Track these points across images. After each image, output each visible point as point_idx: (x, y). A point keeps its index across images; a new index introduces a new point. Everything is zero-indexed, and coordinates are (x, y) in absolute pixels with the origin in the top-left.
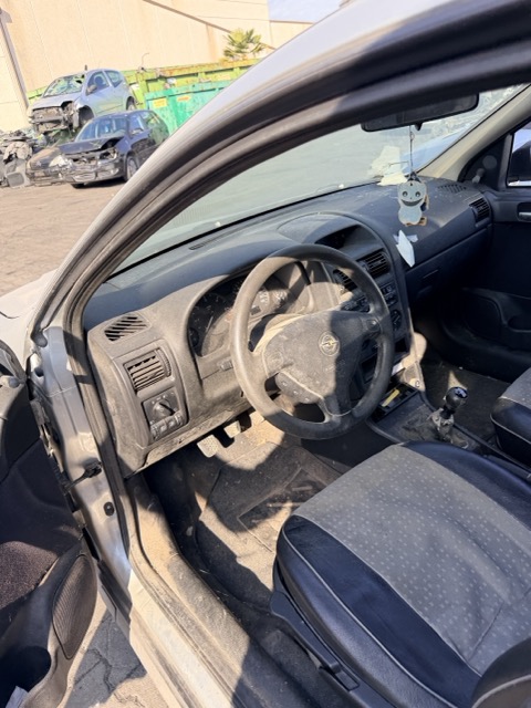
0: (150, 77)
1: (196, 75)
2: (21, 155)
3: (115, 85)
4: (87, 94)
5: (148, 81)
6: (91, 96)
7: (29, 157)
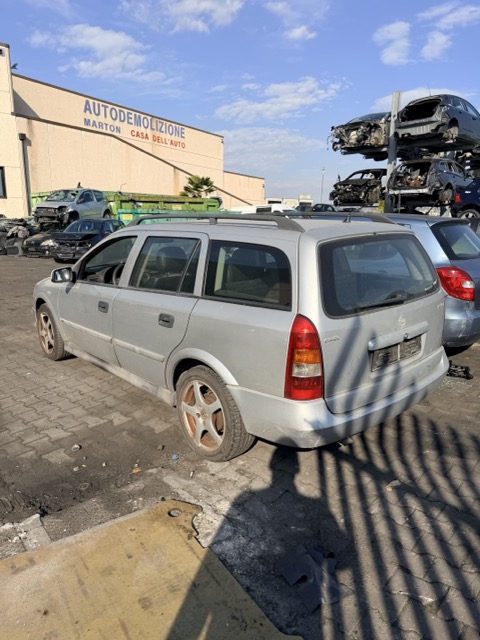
0: (124, 198)
1: (157, 202)
2: (20, 235)
3: (99, 200)
4: (78, 203)
5: (122, 201)
6: (81, 205)
7: (26, 237)
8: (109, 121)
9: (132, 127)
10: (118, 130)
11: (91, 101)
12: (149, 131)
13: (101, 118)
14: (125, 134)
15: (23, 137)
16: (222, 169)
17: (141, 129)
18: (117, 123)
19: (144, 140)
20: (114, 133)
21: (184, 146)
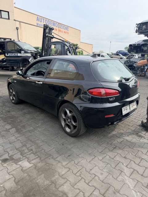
11: (39, 17)
15: (17, 28)
17: (55, 27)
21: (68, 33)
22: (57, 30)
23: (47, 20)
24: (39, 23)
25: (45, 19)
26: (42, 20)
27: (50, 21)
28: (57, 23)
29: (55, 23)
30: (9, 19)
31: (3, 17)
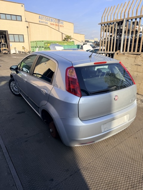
8: (45, 21)
9: (50, 22)
10: (47, 23)
11: (40, 16)
12: (54, 23)
13: (43, 20)
14: (49, 24)
15: (27, 27)
16: (73, 32)
17: (53, 23)
18: (47, 21)
19: (53, 26)
20: (46, 24)
21: (63, 26)
22: (54, 25)
23: (47, 17)
24: (41, 20)
25: (45, 17)
26: (43, 18)
27: (49, 18)
28: (54, 19)
29: (53, 19)
30: (22, 21)
31: (17, 20)
